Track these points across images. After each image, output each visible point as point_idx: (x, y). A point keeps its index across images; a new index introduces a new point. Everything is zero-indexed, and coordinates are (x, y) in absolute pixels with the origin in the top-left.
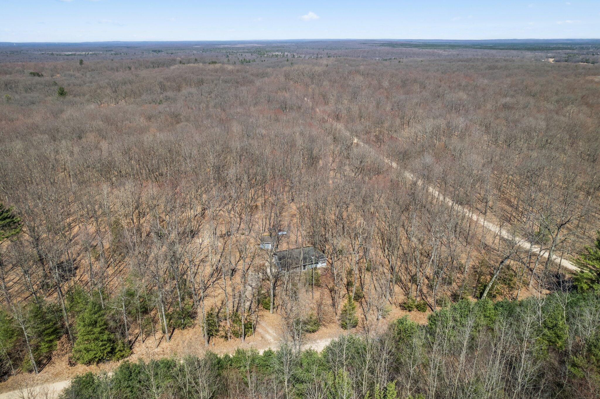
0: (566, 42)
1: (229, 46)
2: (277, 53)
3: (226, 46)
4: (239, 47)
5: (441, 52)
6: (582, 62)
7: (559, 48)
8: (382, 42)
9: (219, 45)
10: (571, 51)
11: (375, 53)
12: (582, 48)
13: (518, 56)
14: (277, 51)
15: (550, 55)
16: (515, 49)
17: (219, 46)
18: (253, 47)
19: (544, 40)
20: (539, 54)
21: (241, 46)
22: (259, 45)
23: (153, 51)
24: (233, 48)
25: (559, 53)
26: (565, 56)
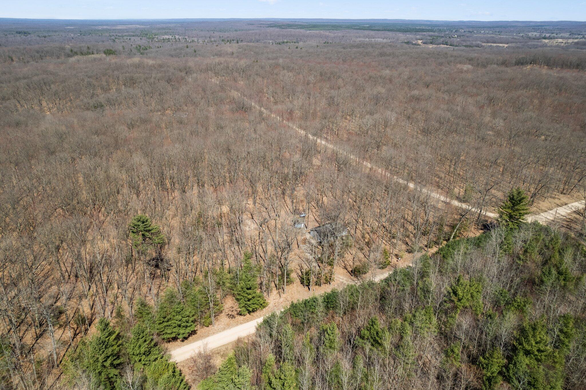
0: (426, 23)
1: (109, 27)
2: (167, 37)
3: (105, 27)
4: (121, 29)
5: (327, 33)
6: (443, 44)
7: (423, 30)
8: (269, 23)
9: (96, 25)
10: (433, 33)
11: (266, 36)
12: (440, 31)
13: (394, 38)
14: (166, 34)
15: (418, 37)
16: (389, 30)
17: (97, 28)
18: (137, 29)
19: (409, 20)
20: (409, 36)
21: (123, 28)
22: (142, 27)
23: (17, 32)
24: (114, 30)
25: (425, 35)
26: (429, 38)
